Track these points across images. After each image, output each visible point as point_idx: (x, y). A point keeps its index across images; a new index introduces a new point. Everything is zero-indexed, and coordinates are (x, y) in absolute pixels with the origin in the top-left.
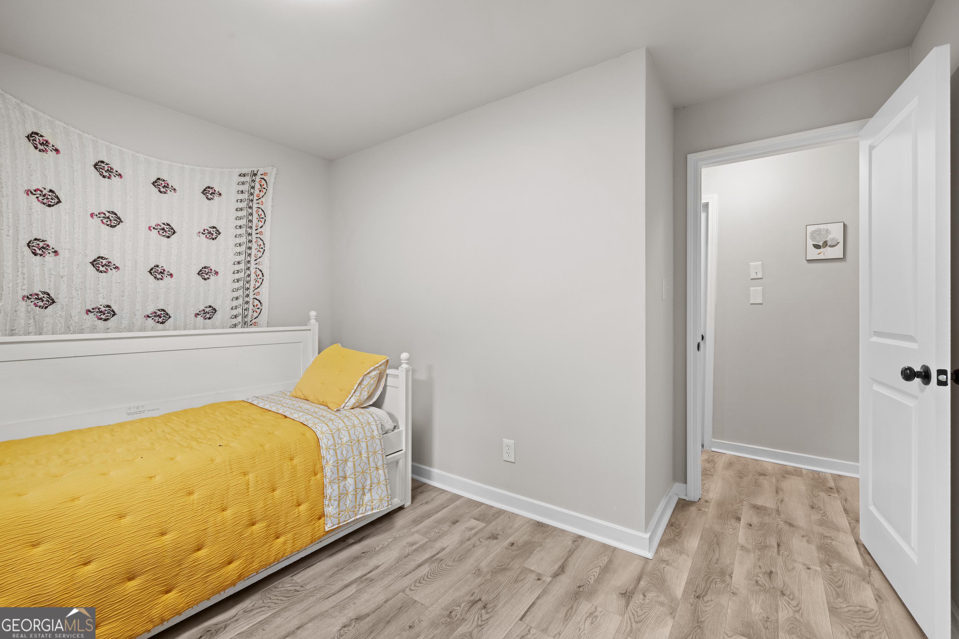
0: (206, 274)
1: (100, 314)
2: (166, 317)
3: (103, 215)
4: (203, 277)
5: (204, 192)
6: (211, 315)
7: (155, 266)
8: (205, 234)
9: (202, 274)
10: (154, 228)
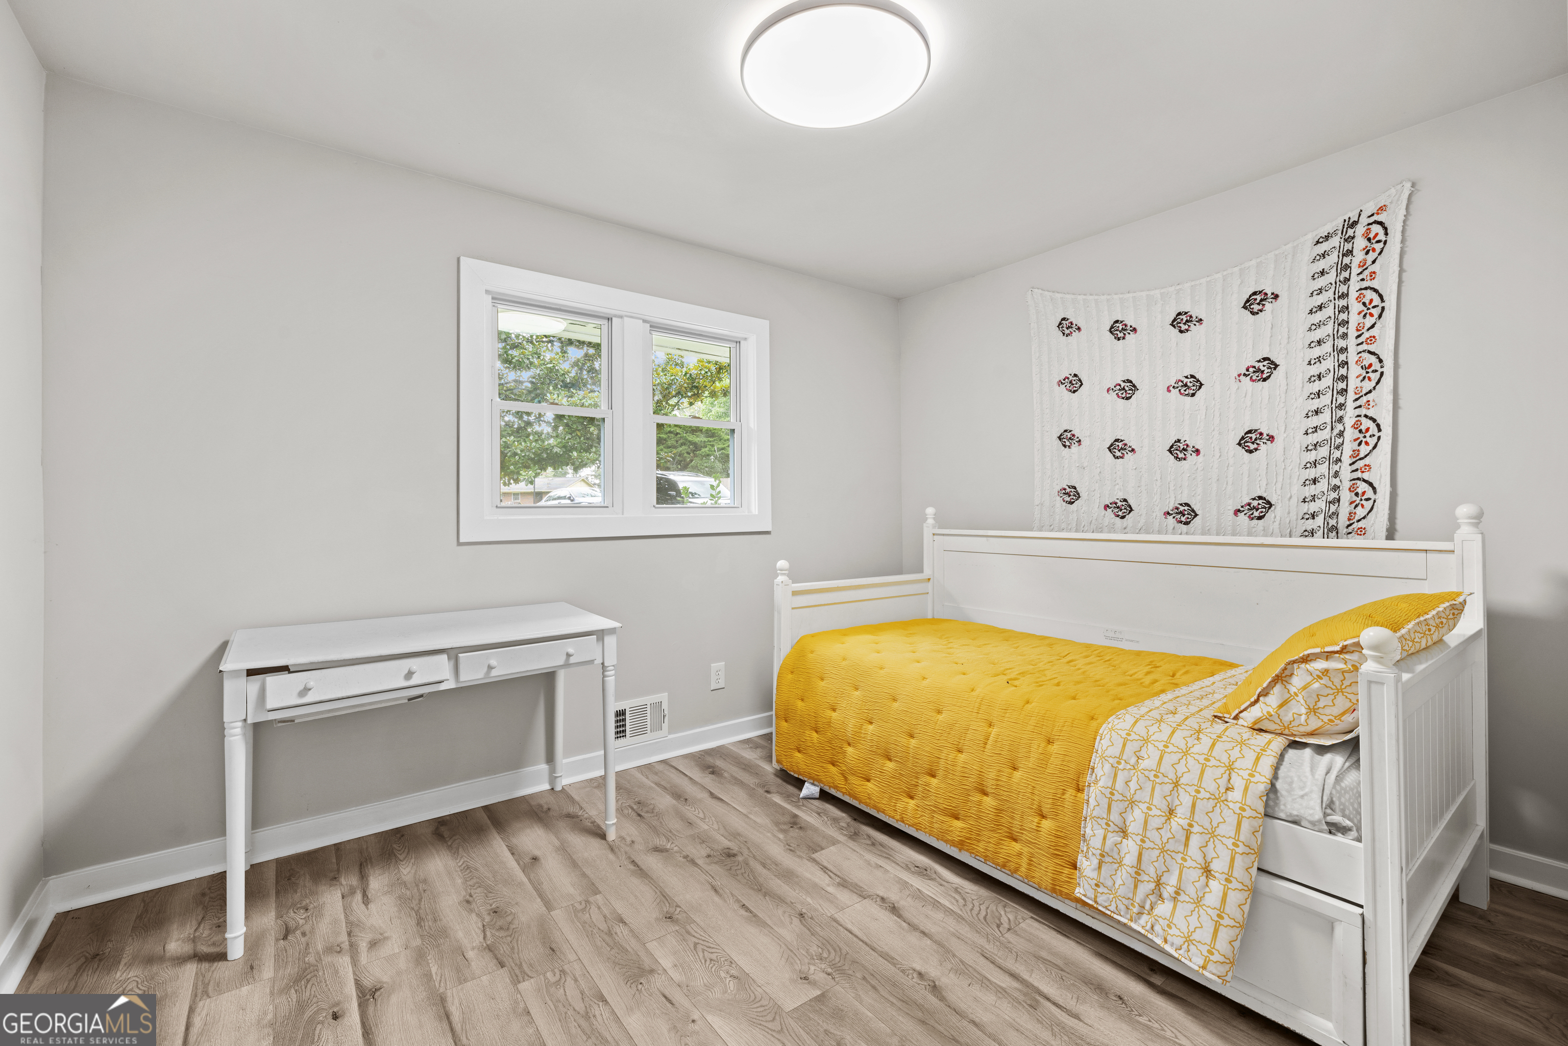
0: (1253, 443)
1: (1117, 510)
2: (1191, 515)
3: (1118, 387)
4: (1247, 448)
5: (1247, 305)
6: (1262, 512)
7: (1175, 442)
8: (1249, 374)
9: (1244, 443)
10: (1174, 387)
